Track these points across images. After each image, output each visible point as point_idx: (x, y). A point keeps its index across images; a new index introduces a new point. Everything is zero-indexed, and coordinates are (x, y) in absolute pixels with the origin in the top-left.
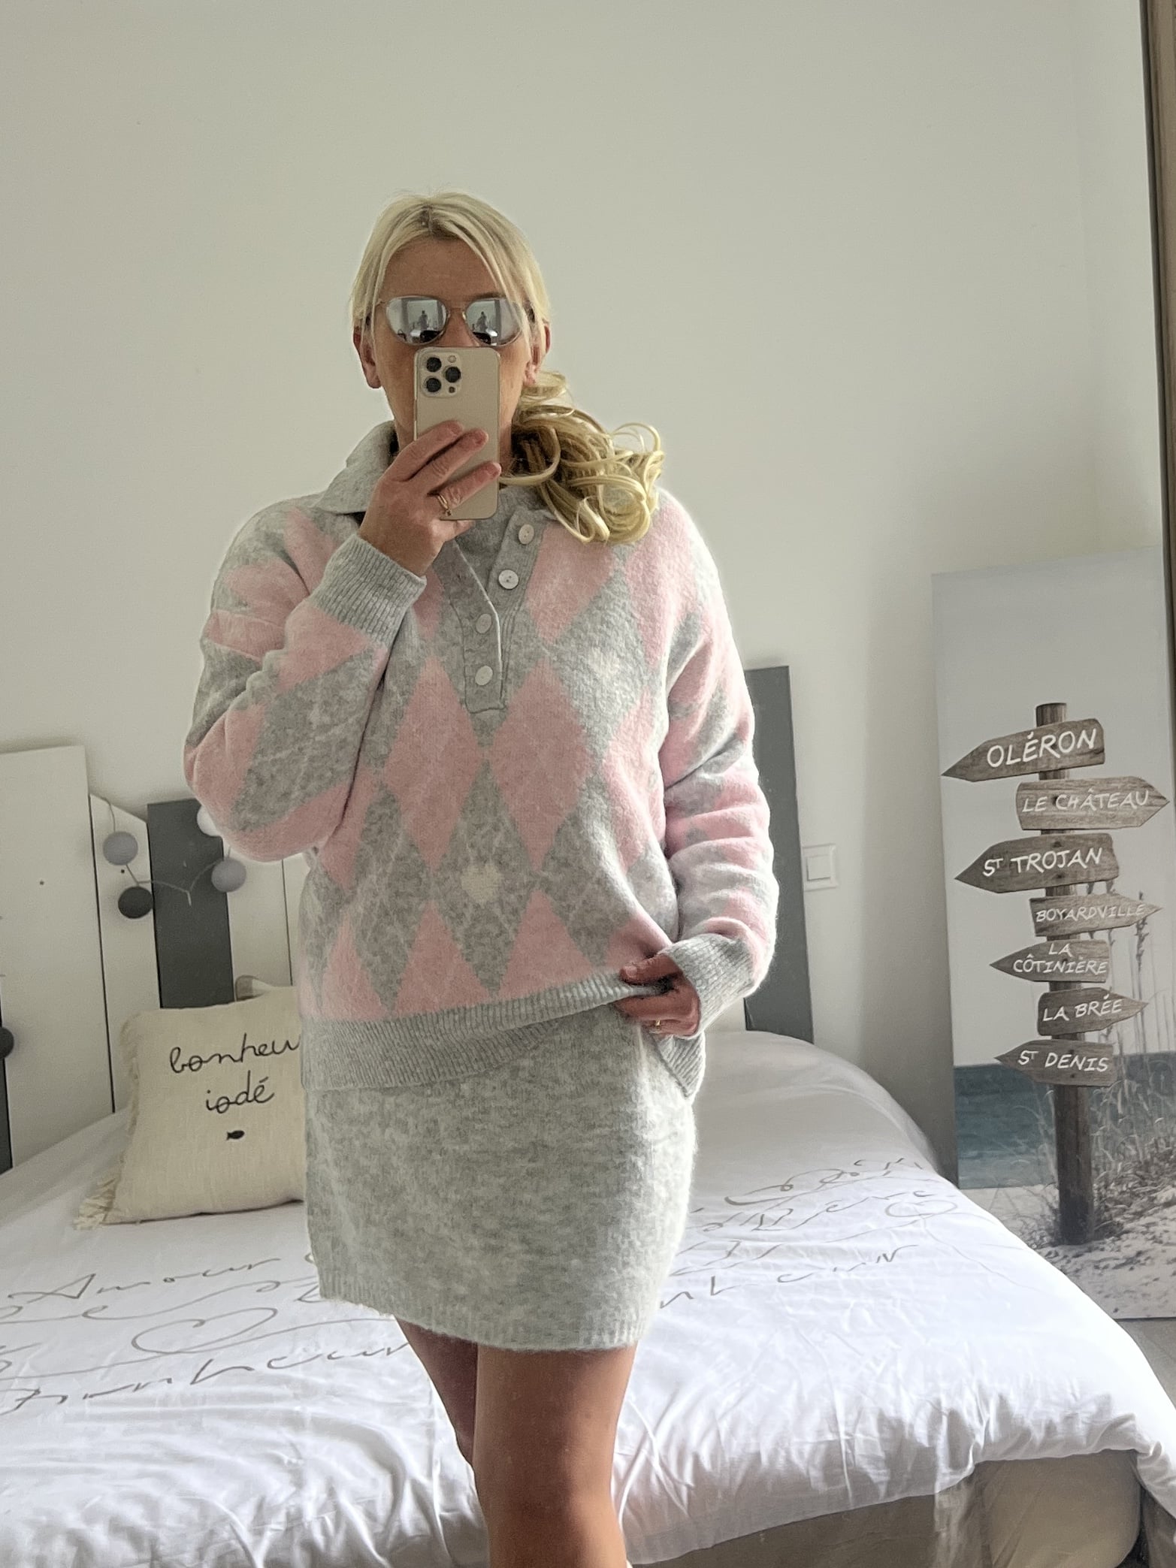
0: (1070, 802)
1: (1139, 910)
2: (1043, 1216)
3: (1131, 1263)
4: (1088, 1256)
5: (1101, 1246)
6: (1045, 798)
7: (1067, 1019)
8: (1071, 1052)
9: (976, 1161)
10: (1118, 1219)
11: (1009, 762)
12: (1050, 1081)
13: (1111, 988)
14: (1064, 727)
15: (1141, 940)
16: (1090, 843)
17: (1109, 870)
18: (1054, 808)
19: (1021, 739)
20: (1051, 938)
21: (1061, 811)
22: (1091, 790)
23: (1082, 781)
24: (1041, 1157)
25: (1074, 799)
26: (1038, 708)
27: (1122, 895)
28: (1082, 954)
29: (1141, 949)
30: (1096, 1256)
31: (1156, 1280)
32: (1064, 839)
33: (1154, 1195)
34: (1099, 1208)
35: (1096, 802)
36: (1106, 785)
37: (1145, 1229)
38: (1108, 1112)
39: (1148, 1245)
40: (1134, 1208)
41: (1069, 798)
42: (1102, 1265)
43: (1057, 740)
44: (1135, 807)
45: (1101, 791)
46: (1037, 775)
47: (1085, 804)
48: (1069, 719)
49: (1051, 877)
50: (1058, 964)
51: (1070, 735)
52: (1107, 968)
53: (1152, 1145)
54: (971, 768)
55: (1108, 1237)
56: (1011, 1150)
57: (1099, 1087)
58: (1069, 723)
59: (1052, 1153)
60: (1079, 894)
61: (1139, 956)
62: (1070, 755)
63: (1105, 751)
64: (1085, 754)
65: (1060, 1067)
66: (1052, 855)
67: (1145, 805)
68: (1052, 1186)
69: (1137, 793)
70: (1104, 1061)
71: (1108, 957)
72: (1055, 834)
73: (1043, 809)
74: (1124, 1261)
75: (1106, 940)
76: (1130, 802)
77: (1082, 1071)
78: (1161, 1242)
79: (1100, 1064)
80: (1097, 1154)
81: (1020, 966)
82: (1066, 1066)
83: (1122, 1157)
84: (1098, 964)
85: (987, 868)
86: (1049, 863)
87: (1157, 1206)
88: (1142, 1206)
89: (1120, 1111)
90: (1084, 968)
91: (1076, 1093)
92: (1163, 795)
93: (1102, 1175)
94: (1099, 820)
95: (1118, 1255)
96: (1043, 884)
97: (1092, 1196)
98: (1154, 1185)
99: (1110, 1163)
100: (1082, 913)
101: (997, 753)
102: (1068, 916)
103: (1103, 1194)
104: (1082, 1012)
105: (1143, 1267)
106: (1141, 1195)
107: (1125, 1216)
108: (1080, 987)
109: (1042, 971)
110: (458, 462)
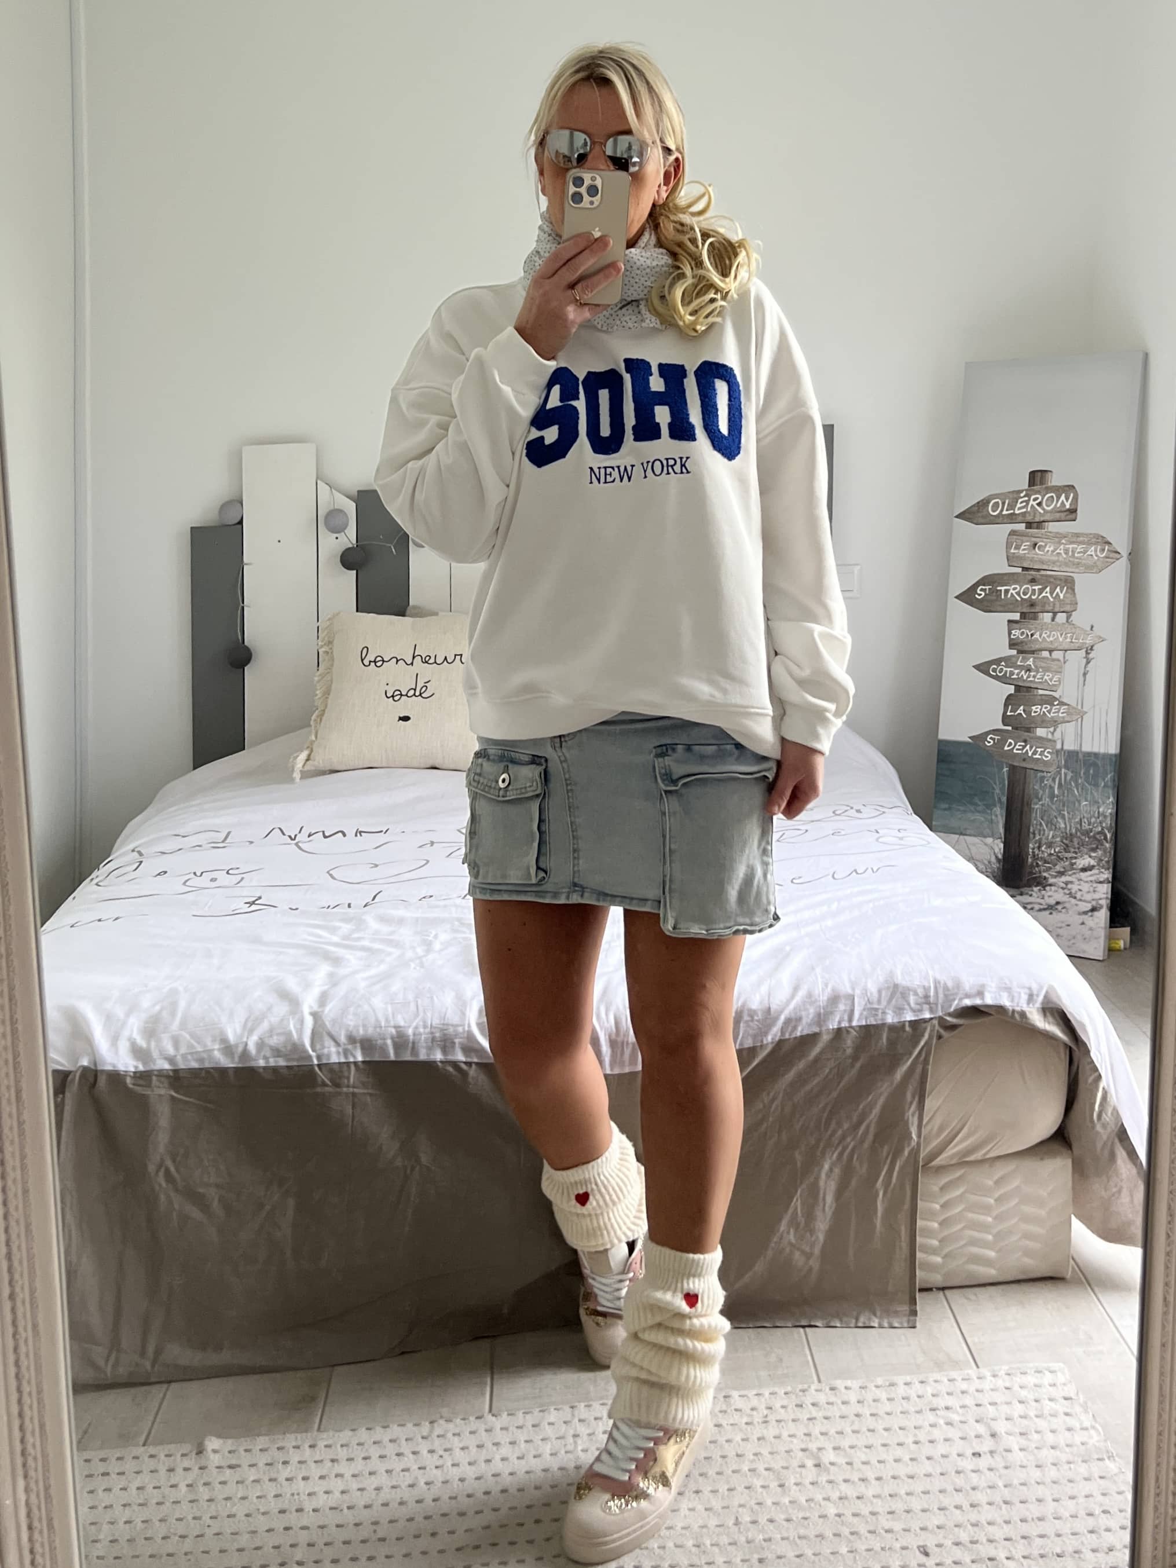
0: (1047, 549)
1: (1089, 638)
2: (989, 862)
3: (1051, 909)
4: (1019, 898)
5: (1030, 893)
6: (1028, 543)
7: (1025, 716)
8: (1025, 741)
9: (946, 812)
10: (1045, 874)
11: (1005, 512)
12: (1006, 761)
13: (1060, 697)
14: (1049, 489)
16: (1058, 582)
17: (1071, 604)
18: (1033, 552)
19: (1015, 496)
20: (1020, 652)
21: (1037, 554)
22: (1063, 541)
23: (1057, 533)
24: (993, 817)
25: (1050, 547)
26: (1030, 473)
27: (1078, 625)
28: (1042, 667)
29: (1087, 669)
30: (1025, 899)
31: (1068, 925)
32: (1038, 577)
33: (1074, 861)
34: (1032, 863)
35: (1066, 551)
36: (1075, 538)
37: (1064, 886)
39: (1066, 898)
40: (1058, 868)
41: (1046, 545)
42: (1029, 907)
43: (1042, 499)
44: (1096, 558)
45: (1072, 543)
46: (1024, 525)
47: (1058, 551)
48: (1053, 484)
49: (1026, 605)
50: (1023, 672)
51: (1052, 497)
52: (1059, 681)
53: (1077, 822)
54: (975, 514)
55: (1036, 886)
56: (972, 808)
57: (1043, 772)
58: (1053, 486)
59: (1002, 816)
60: (1045, 620)
61: (1085, 674)
62: (1051, 512)
63: (1078, 511)
64: (1063, 512)
65: (1015, 751)
66: (1028, 588)
67: (1105, 557)
68: (999, 840)
69: (1099, 547)
70: (1048, 752)
71: (1061, 672)
72: (1032, 572)
73: (1026, 551)
74: (1046, 907)
75: (1061, 659)
76: (1093, 553)
77: (1032, 757)
78: (1075, 898)
79: (1046, 754)
80: (1035, 822)
81: (994, 670)
82: (1020, 752)
83: (1053, 827)
84: (1053, 677)
85: (979, 592)
86: (1025, 594)
87: (1074, 869)
88: (1064, 868)
89: (1056, 792)
90: (1042, 679)
91: (1026, 773)
92: (1119, 550)
93: (1037, 837)
94: (1066, 565)
95: (1042, 901)
96: (1019, 609)
97: (1028, 854)
98: (1076, 853)
99: (1044, 830)
100: (1045, 636)
101: (996, 505)
102: (1035, 636)
103: (1036, 853)
104: (1037, 712)
105: (1058, 914)
106: (1065, 860)
107: (1050, 872)
108: (1037, 692)
109: (1010, 676)
110: (588, 263)
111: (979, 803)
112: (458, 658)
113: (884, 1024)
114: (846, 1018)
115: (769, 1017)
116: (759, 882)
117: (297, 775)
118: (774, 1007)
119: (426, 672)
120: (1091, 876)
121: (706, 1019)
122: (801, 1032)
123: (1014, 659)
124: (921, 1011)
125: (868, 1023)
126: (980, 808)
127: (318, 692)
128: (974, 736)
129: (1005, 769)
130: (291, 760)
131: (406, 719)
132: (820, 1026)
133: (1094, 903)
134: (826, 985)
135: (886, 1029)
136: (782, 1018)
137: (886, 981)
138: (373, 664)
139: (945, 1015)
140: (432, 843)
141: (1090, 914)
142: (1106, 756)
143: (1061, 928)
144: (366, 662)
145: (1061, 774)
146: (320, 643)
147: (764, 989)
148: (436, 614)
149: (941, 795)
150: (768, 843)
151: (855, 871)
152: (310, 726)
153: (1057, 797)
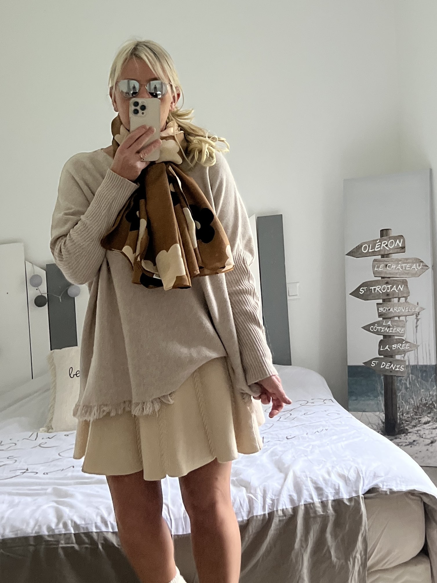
0: (392, 267)
1: (417, 309)
2: (379, 424)
3: (411, 444)
4: (395, 440)
5: (400, 437)
6: (383, 265)
7: (389, 350)
8: (391, 362)
10: (406, 427)
11: (370, 251)
12: (382, 373)
13: (406, 339)
14: (390, 238)
15: (418, 320)
16: (399, 283)
17: (407, 293)
18: (386, 269)
19: (374, 242)
20: (383, 319)
21: (388, 270)
23: (397, 259)
24: (378, 402)
25: (394, 266)
26: (381, 231)
27: (411, 303)
28: (395, 325)
29: (417, 324)
30: (398, 440)
31: (420, 452)
32: (389, 281)
33: (420, 419)
34: (400, 423)
35: (402, 267)
36: (406, 260)
37: (417, 432)
38: (404, 385)
39: (417, 438)
40: (413, 423)
41: (392, 265)
42: (400, 444)
43: (388, 243)
44: (416, 269)
45: (404, 263)
46: (380, 256)
47: (398, 268)
48: (392, 236)
49: (385, 295)
50: (386, 329)
51: (392, 242)
52: (404, 331)
53: (420, 400)
54: (356, 253)
55: (403, 434)
56: (368, 398)
57: (401, 377)
59: (383, 401)
60: (395, 302)
61: (417, 327)
62: (393, 249)
63: (406, 247)
64: (399, 248)
65: (386, 368)
66: (385, 287)
67: (421, 269)
68: (382, 413)
69: (418, 264)
70: (402, 367)
71: (405, 327)
72: (386, 279)
73: (382, 269)
74: (408, 444)
75: (404, 320)
76: (415, 267)
77: (394, 370)
78: (422, 437)
79: (401, 368)
80: (399, 402)
81: (372, 329)
82: (388, 368)
83: (408, 404)
84: (401, 329)
85: (361, 291)
86: (384, 290)
87: (421, 423)
88: (415, 423)
89: (408, 386)
91: (392, 378)
92: (428, 265)
93: (401, 410)
94: (403, 274)
95: (406, 441)
96: (382, 297)
97: (397, 418)
98: (421, 415)
99: (404, 405)
100: (396, 309)
101: (366, 247)
102: (391, 310)
103: (401, 417)
104: (395, 348)
105: (415, 446)
106: (416, 419)
107: (409, 426)
108: (394, 338)
109: (380, 331)
110: (145, 140)
111: (371, 395)
120: (430, 426)
123: (381, 322)
126: (371, 398)
128: (365, 362)
133: (432, 439)
141: (430, 445)
142: (431, 366)
143: (417, 453)
149: (351, 393)
153: (409, 388)
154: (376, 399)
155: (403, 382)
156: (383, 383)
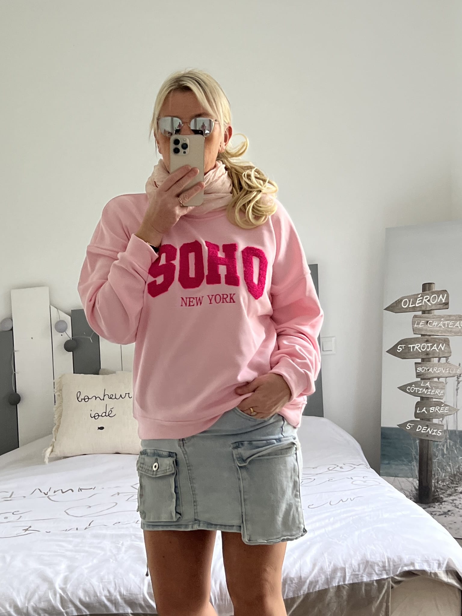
0: (433, 324)
1: (458, 370)
2: (412, 491)
3: (445, 514)
4: (428, 509)
5: (434, 506)
6: (424, 322)
7: (426, 413)
8: (427, 426)
10: (441, 496)
11: (410, 306)
12: (418, 437)
13: (445, 402)
14: (433, 293)
16: (441, 341)
17: (448, 353)
18: (427, 326)
19: (416, 297)
20: (422, 379)
21: (429, 327)
22: (442, 319)
23: (439, 315)
24: (412, 467)
25: (435, 323)
26: (423, 285)
27: (452, 363)
28: (434, 387)
29: (458, 387)
30: (432, 509)
31: (455, 523)
32: (430, 339)
33: (457, 488)
34: (434, 491)
35: (444, 325)
36: (449, 318)
37: (452, 502)
38: (440, 452)
39: (453, 508)
40: (448, 492)
41: (433, 322)
42: (434, 513)
43: (430, 298)
44: (460, 328)
45: (446, 320)
46: (421, 312)
47: (440, 325)
48: (436, 290)
49: (424, 354)
50: (424, 390)
51: (435, 296)
52: (444, 394)
53: (457, 468)
54: (395, 308)
55: (437, 503)
57: (437, 442)
59: (417, 467)
60: (435, 362)
61: (457, 389)
62: (435, 304)
63: (449, 304)
64: (441, 304)
65: (422, 432)
66: (425, 345)
68: (416, 479)
69: (461, 322)
70: (440, 432)
71: (444, 389)
72: (426, 337)
73: (423, 326)
74: (442, 513)
75: (444, 382)
76: (458, 325)
77: (431, 434)
78: (458, 508)
80: (435, 469)
81: (409, 389)
82: (425, 432)
83: (445, 471)
84: (440, 391)
85: (398, 348)
86: (423, 348)
87: (457, 492)
88: (451, 492)
89: (445, 452)
90: (435, 393)
91: (428, 443)
93: (436, 477)
94: (445, 332)
95: (440, 510)
96: (421, 356)
97: (431, 486)
98: (457, 484)
99: (440, 473)
100: (435, 370)
101: (406, 302)
102: (430, 371)
103: (436, 485)
104: (433, 410)
105: (450, 516)
106: (451, 488)
107: (444, 495)
108: (433, 400)
109: (418, 392)
110: (187, 183)
111: (405, 460)
112: (127, 395)
113: (362, 582)
114: (342, 580)
115: (301, 582)
116: (293, 512)
117: (46, 460)
118: (303, 576)
119: (111, 403)
121: (267, 586)
122: (319, 588)
123: (419, 383)
124: (381, 574)
125: (354, 582)
126: (405, 463)
127: (55, 416)
128: (400, 425)
129: (417, 441)
130: (43, 452)
131: (102, 428)
132: (328, 585)
134: (330, 563)
135: (364, 585)
136: (308, 581)
137: (362, 560)
138: (83, 400)
139: (394, 576)
140: (118, 494)
143: (451, 524)
144: (80, 400)
145: (447, 442)
146: (55, 391)
147: (297, 566)
148: (114, 372)
149: (384, 456)
150: (297, 491)
151: (342, 500)
152: (52, 433)
153: (446, 455)
154: (410, 464)
155: (439, 447)
156: (418, 448)
